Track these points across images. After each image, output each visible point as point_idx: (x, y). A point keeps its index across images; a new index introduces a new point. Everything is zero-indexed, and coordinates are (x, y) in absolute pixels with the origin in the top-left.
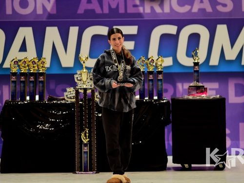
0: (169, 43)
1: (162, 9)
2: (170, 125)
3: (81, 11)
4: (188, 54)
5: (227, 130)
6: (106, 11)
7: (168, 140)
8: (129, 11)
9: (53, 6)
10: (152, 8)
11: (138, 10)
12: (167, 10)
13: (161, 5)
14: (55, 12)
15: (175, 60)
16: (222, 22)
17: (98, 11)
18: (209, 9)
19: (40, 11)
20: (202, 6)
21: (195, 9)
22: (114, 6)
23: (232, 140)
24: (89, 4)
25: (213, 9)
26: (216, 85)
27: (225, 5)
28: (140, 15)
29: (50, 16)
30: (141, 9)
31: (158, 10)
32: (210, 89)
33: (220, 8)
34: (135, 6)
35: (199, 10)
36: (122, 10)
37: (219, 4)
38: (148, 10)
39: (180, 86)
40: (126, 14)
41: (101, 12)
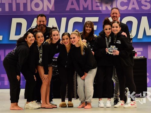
3: (68, 9)
6: (81, 9)
8: (94, 9)
9: (53, 7)
10: (106, 8)
11: (99, 8)
13: (112, 5)
14: (54, 10)
16: (144, 15)
17: (77, 9)
18: (138, 8)
19: (46, 9)
20: (134, 6)
21: (130, 8)
22: (86, 6)
23: (149, 79)
26: (141, 49)
27: (146, 6)
28: (100, 11)
29: (51, 12)
30: (100, 8)
32: (138, 51)
33: (143, 7)
34: (97, 6)
35: (132, 8)
36: (90, 9)
37: (143, 5)
38: (104, 8)
40: (92, 11)
41: (79, 10)
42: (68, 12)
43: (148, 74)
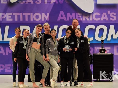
0: (92, 32)
1: (90, 19)
2: (92, 64)
3: (59, 20)
4: (99, 36)
5: (114, 65)
6: (68, 20)
7: (91, 69)
9: (48, 18)
10: (86, 19)
11: (80, 19)
12: (91, 19)
13: (89, 18)
14: (49, 20)
15: (94, 38)
16: (112, 24)
17: (65, 20)
18: (107, 20)
19: (43, 20)
20: (105, 18)
21: (102, 19)
22: (71, 18)
23: (115, 69)
24: (62, 17)
25: (109, 20)
26: (109, 48)
27: (113, 18)
28: (81, 21)
30: (81, 19)
31: (88, 19)
32: (107, 50)
33: (111, 19)
34: (79, 18)
35: (103, 19)
37: (111, 17)
38: (84, 19)
39: (96, 48)
42: (59, 21)
43: (114, 66)
